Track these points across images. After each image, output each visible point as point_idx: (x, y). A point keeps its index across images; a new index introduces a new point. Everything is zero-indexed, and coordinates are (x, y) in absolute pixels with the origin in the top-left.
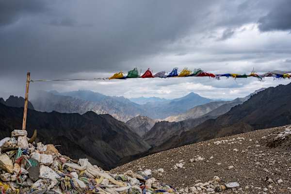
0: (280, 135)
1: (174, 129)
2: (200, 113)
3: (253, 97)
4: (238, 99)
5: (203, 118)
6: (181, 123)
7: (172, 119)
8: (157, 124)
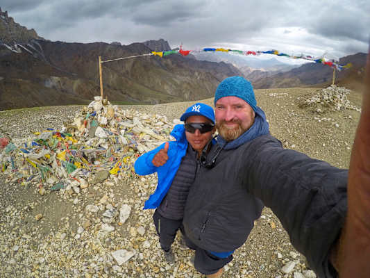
0: (308, 101)
1: (263, 75)
2: (275, 70)
3: (303, 65)
4: (295, 65)
5: (277, 71)
6: (267, 72)
7: (262, 70)
8: (254, 71)
